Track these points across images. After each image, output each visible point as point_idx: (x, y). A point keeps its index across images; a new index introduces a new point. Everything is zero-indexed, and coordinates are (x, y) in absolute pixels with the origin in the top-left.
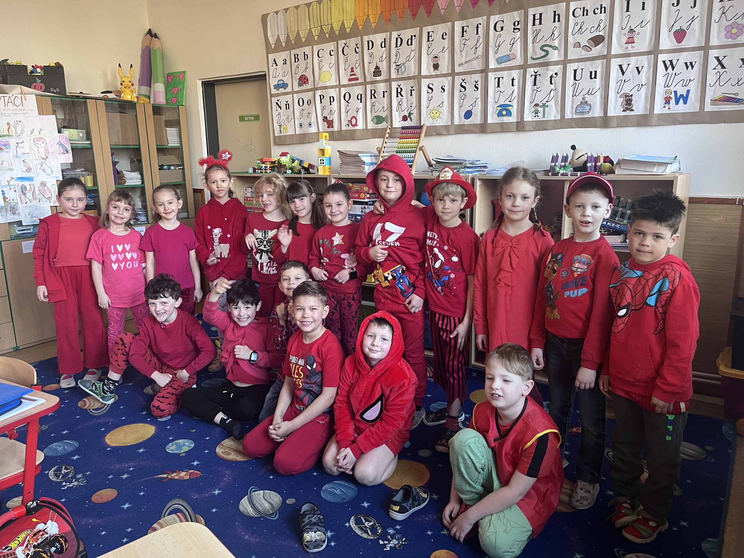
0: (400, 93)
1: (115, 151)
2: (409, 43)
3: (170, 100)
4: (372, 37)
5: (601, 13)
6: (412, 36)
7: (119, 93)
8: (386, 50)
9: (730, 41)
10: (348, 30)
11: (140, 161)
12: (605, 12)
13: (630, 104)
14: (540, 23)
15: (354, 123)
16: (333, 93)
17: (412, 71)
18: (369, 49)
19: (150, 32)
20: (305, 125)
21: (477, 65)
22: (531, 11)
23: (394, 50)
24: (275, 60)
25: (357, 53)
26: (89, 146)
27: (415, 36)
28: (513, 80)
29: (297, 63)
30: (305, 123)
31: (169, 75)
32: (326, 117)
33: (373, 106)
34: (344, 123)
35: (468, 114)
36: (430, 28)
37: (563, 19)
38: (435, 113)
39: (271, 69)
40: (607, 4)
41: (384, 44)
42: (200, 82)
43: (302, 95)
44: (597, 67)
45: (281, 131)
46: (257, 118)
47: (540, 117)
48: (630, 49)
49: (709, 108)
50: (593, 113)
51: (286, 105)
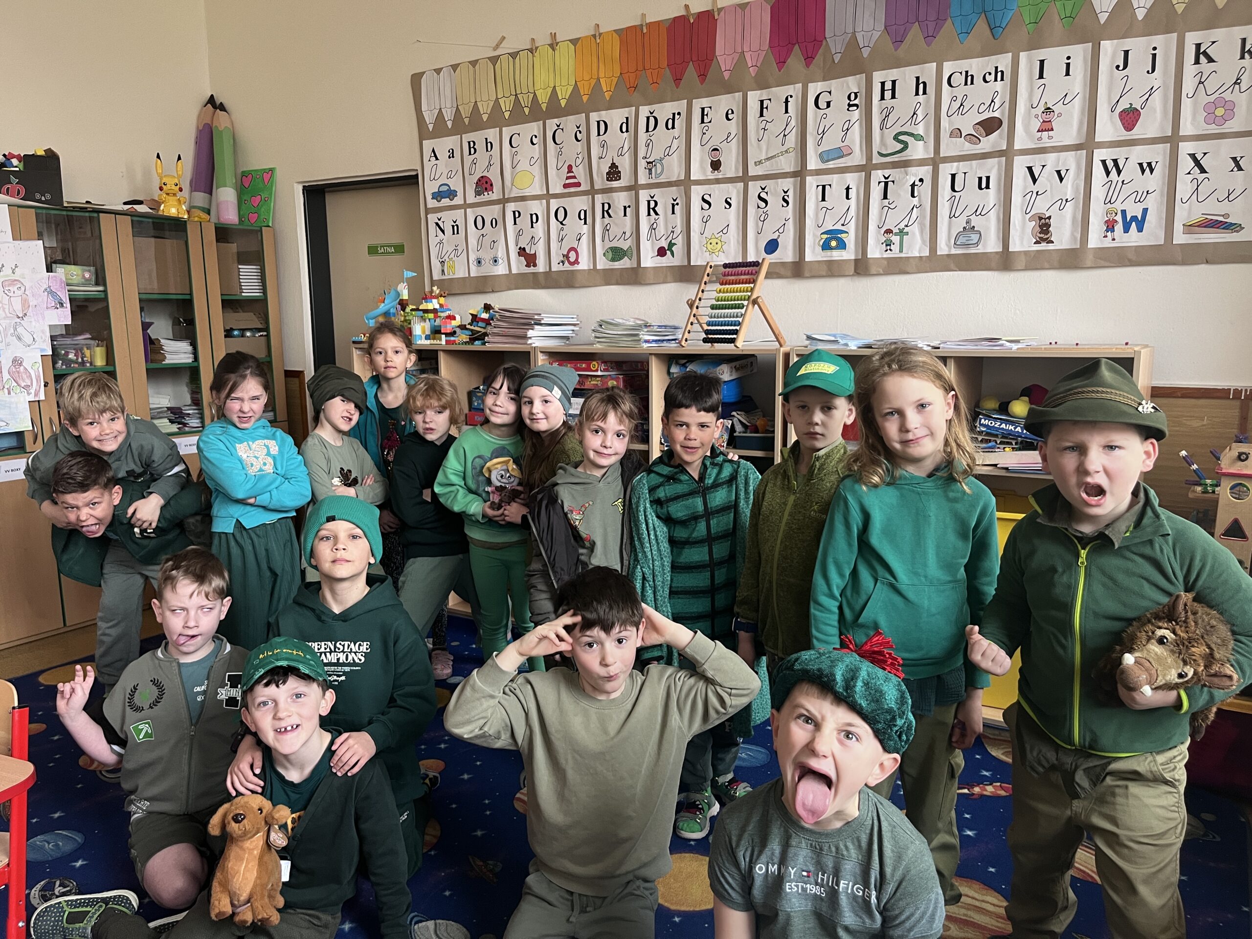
0: (654, 209)
1: (147, 304)
2: (670, 126)
3: (246, 217)
4: (604, 115)
5: (996, 80)
6: (674, 114)
7: (155, 204)
8: (630, 136)
9: (1213, 129)
10: (563, 103)
11: (191, 322)
12: (1002, 79)
13: (1047, 232)
14: (893, 97)
15: (572, 259)
16: (537, 207)
17: (675, 171)
18: (599, 135)
19: (211, 100)
20: (487, 261)
21: (788, 164)
22: (878, 77)
23: (642, 136)
24: (433, 151)
25: (577, 140)
26: (102, 295)
27: (679, 114)
28: (848, 189)
29: (472, 157)
30: (487, 257)
31: (245, 175)
32: (524, 249)
33: (606, 229)
34: (556, 258)
35: (772, 246)
36: (704, 102)
37: (931, 89)
38: (715, 242)
39: (428, 166)
40: (1006, 67)
41: (626, 124)
42: (300, 188)
43: (480, 211)
44: (990, 171)
45: (443, 271)
46: (399, 249)
47: (895, 252)
48: (1046, 140)
49: (1180, 238)
50: (984, 246)
51: (453, 226)
